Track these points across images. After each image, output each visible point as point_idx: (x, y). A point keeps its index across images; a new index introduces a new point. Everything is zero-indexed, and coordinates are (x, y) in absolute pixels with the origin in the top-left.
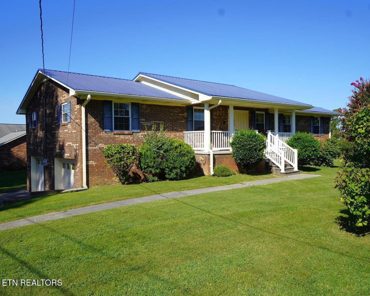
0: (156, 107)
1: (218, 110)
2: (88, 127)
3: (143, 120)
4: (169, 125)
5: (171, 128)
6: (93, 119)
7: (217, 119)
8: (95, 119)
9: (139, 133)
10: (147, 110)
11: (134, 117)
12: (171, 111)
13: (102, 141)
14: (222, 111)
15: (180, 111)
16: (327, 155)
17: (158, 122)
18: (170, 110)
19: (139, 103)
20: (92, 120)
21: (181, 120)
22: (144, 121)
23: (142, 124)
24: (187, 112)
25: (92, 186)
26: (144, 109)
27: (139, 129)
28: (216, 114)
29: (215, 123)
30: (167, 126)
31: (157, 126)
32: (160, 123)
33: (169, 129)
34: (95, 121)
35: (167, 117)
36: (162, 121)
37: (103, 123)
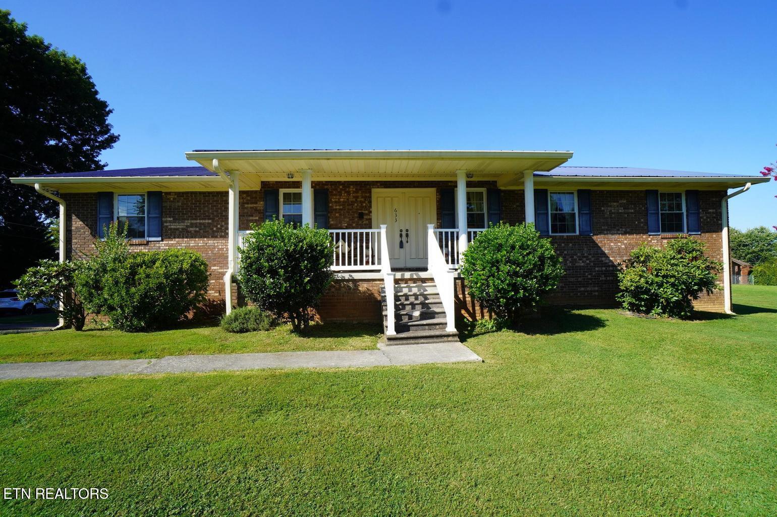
0: (195, 196)
1: (343, 192)
2: (71, 236)
3: (169, 219)
4: (222, 226)
6: (81, 223)
7: (340, 209)
8: (84, 223)
9: (161, 242)
10: (178, 202)
11: (150, 216)
14: (357, 192)
15: (249, 198)
17: (198, 221)
18: (225, 198)
19: (161, 193)
20: (77, 223)
21: (250, 216)
22: (170, 222)
23: (167, 226)
24: (263, 201)
26: (172, 202)
27: (159, 237)
28: (339, 199)
29: (337, 217)
30: (218, 228)
31: (197, 229)
32: (203, 224)
33: (223, 234)
34: (84, 225)
35: (218, 211)
36: (209, 219)
37: (97, 228)
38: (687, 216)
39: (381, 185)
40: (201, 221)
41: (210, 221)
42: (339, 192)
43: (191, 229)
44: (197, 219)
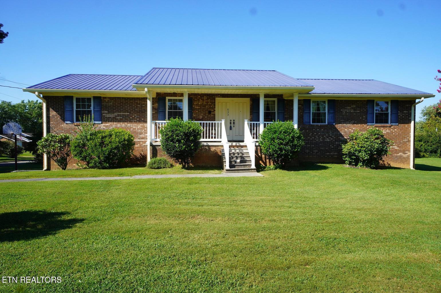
0: (120, 100)
1: (200, 99)
2: (50, 120)
4: (135, 116)
5: (138, 119)
6: (55, 113)
7: (198, 109)
9: (101, 124)
10: (111, 102)
12: (137, 103)
13: (63, 131)
14: (207, 99)
17: (122, 113)
18: (136, 101)
19: (100, 97)
20: (53, 113)
22: (106, 113)
23: (104, 116)
24: (158, 103)
25: (53, 169)
26: (107, 102)
27: (100, 121)
28: (198, 103)
29: (197, 113)
30: (132, 118)
31: (121, 118)
32: (125, 115)
33: (136, 121)
34: (57, 114)
35: (133, 108)
36: (127, 112)
37: (64, 116)
38: (391, 114)
39: (220, 96)
40: (124, 113)
41: (128, 114)
42: (198, 99)
43: (118, 118)
44: (121, 112)
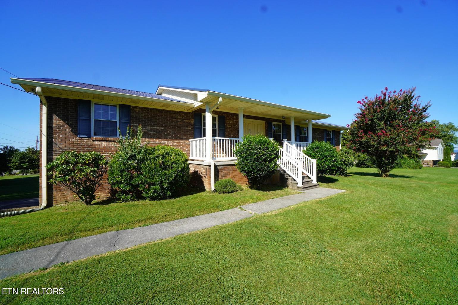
0: (153, 111)
1: (231, 119)
2: (52, 131)
3: (135, 125)
4: (170, 132)
5: (173, 135)
6: (61, 121)
7: (230, 127)
8: (65, 122)
10: (142, 113)
11: (122, 121)
12: (173, 116)
13: (75, 148)
14: (237, 119)
15: (186, 116)
16: (342, 164)
17: (155, 128)
18: (172, 115)
19: (130, 106)
20: (58, 122)
21: (186, 127)
23: (134, 130)
24: (194, 119)
25: (57, 203)
26: (137, 113)
28: (230, 122)
29: (228, 131)
30: (167, 133)
31: (155, 133)
32: (159, 129)
33: (171, 137)
34: (65, 124)
35: (168, 122)
36: (162, 127)
37: (77, 127)
38: (332, 139)
39: (246, 117)
40: (157, 128)
41: (163, 128)
42: (229, 118)
43: (151, 132)
44: (154, 126)
